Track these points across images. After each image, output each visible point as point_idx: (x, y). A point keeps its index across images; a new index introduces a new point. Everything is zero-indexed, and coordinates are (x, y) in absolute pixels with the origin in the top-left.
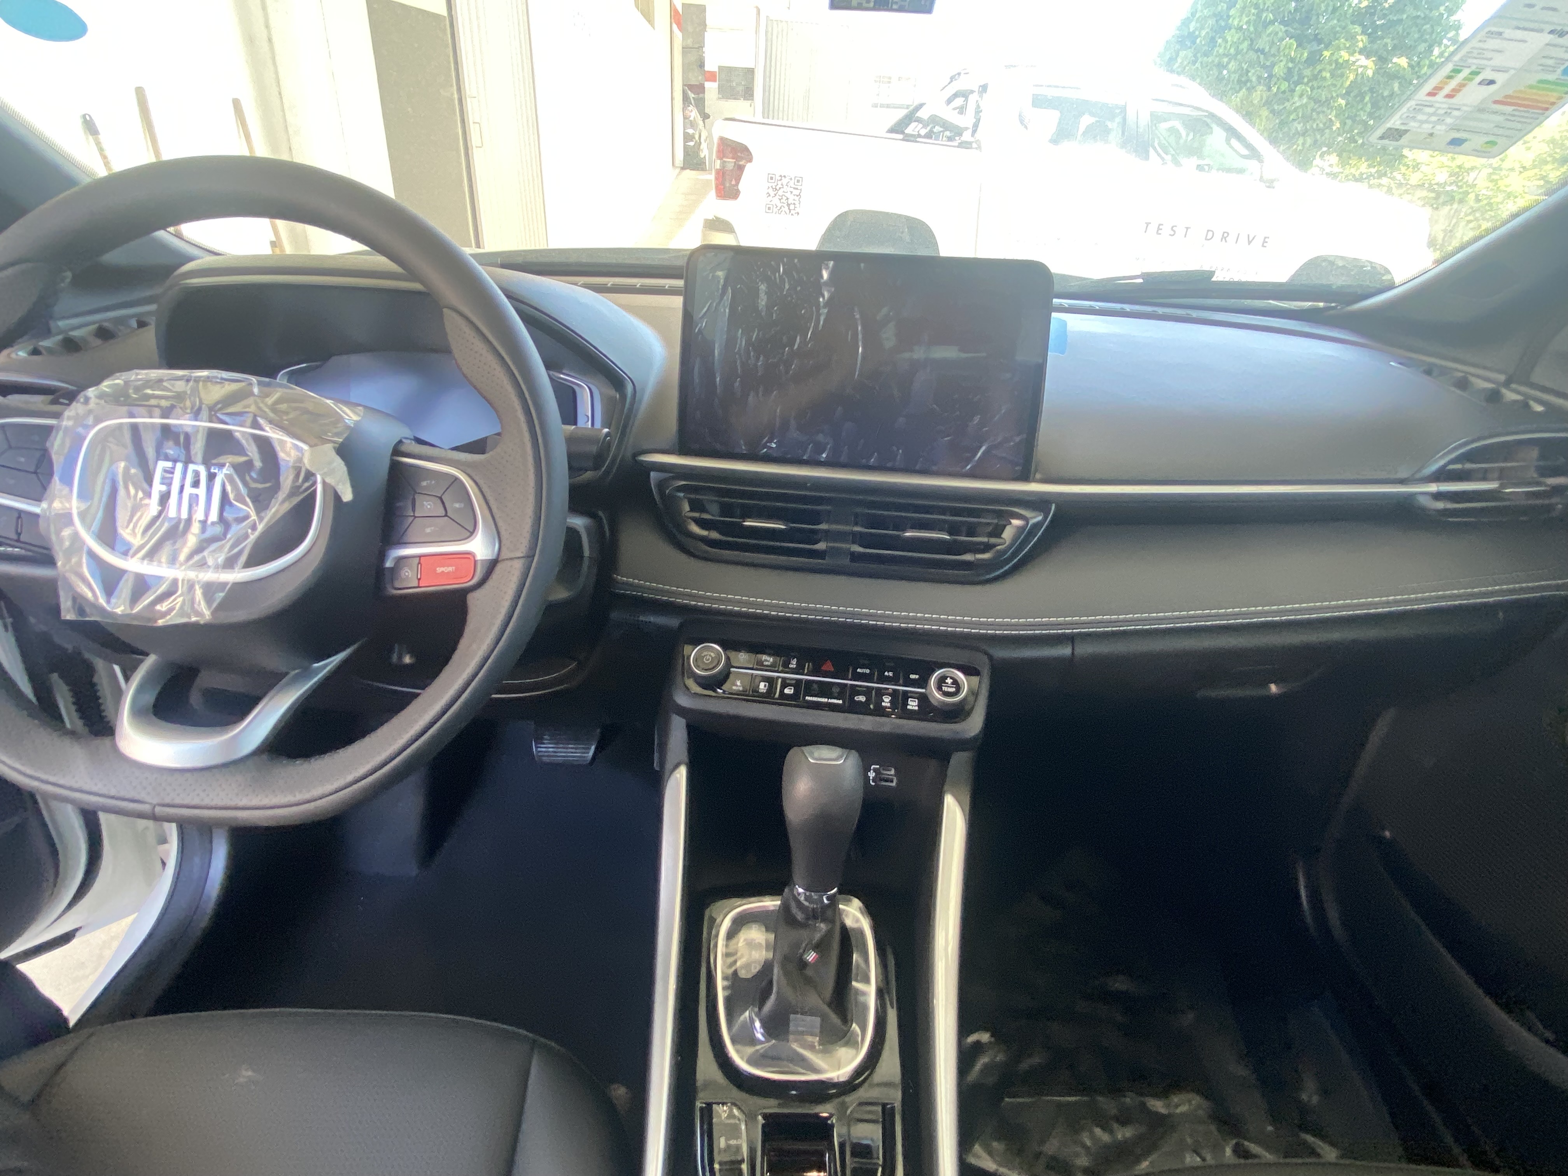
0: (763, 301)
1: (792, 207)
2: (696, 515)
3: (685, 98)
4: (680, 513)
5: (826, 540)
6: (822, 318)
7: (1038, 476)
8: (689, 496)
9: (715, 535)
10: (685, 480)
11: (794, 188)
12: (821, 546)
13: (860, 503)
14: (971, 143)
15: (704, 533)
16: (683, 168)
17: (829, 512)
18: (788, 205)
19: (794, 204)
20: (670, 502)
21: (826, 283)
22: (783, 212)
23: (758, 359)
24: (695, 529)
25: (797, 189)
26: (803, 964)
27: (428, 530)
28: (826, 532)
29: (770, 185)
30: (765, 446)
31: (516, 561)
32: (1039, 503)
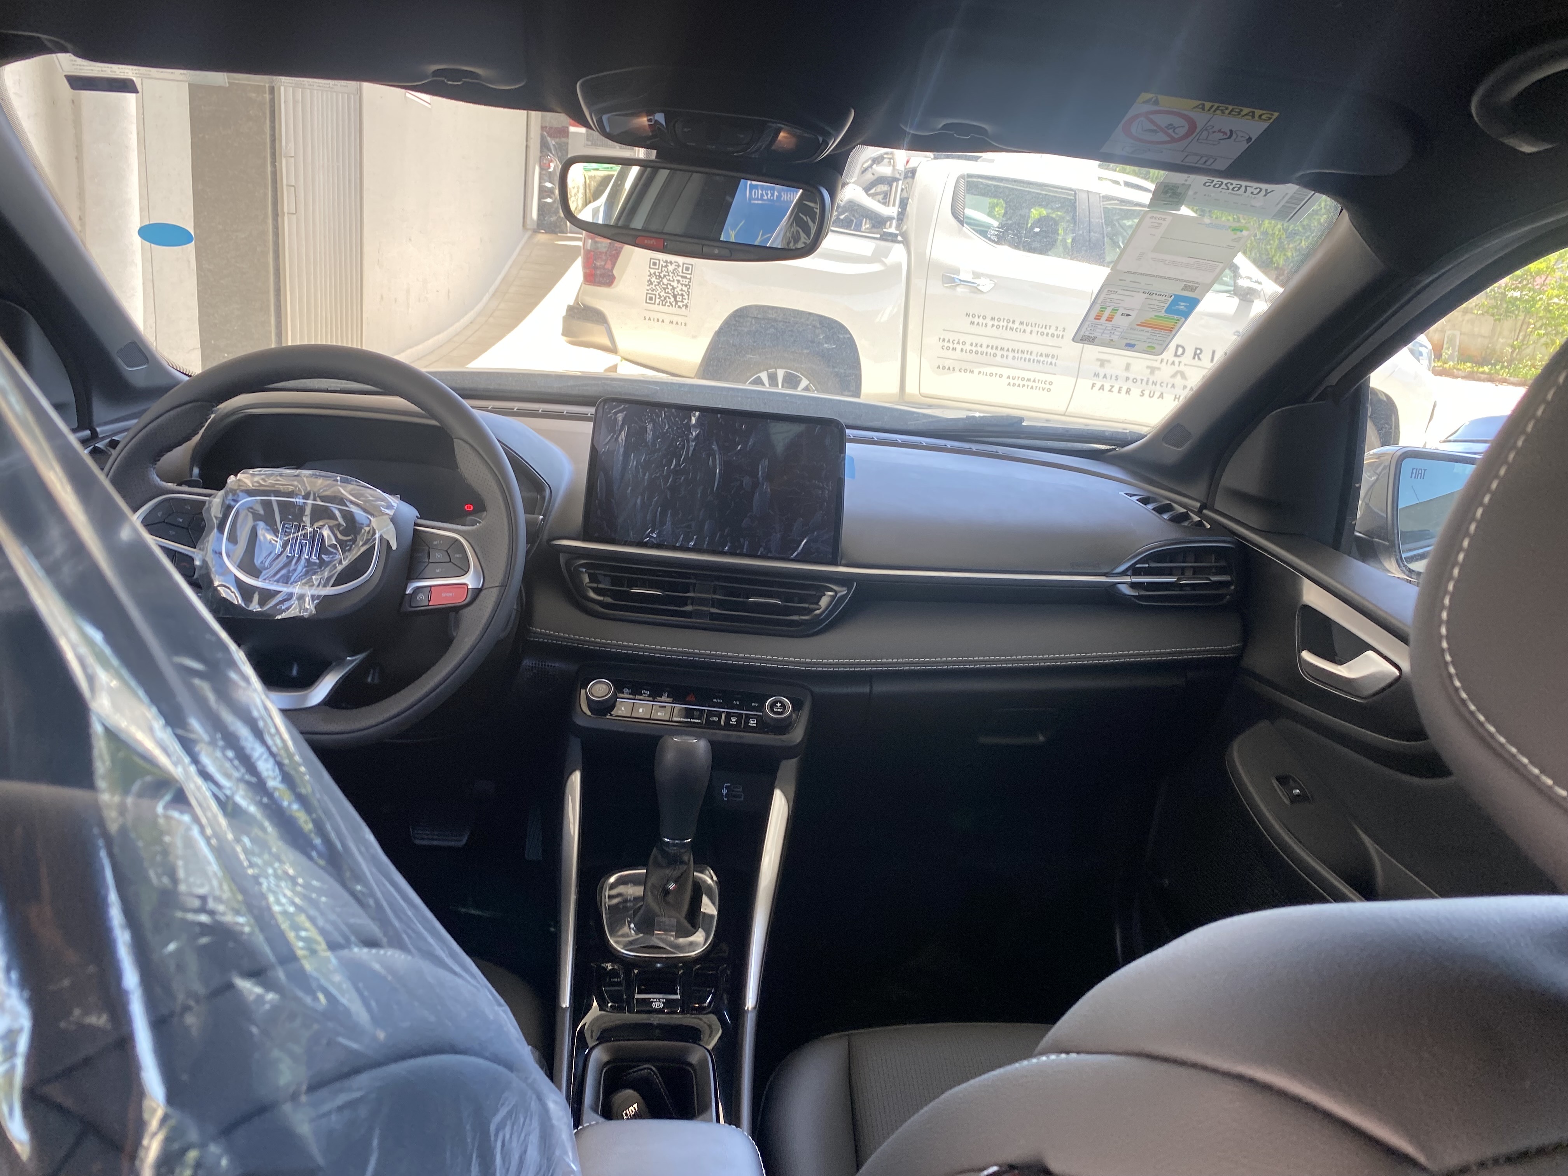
0: (649, 436)
1: (679, 298)
2: (595, 585)
3: (544, 146)
4: (582, 583)
5: (692, 604)
6: (691, 449)
7: (843, 562)
8: (589, 571)
9: (608, 600)
10: (584, 559)
11: (682, 277)
12: (689, 608)
13: (717, 578)
14: (896, 235)
15: (600, 598)
16: (536, 231)
17: (695, 584)
18: (675, 297)
19: (682, 295)
20: (575, 576)
21: (694, 426)
22: (668, 304)
23: (644, 475)
24: (592, 595)
25: (686, 278)
26: (667, 892)
27: (438, 571)
28: (693, 598)
29: (652, 271)
30: (648, 536)
31: (495, 589)
32: (844, 580)
